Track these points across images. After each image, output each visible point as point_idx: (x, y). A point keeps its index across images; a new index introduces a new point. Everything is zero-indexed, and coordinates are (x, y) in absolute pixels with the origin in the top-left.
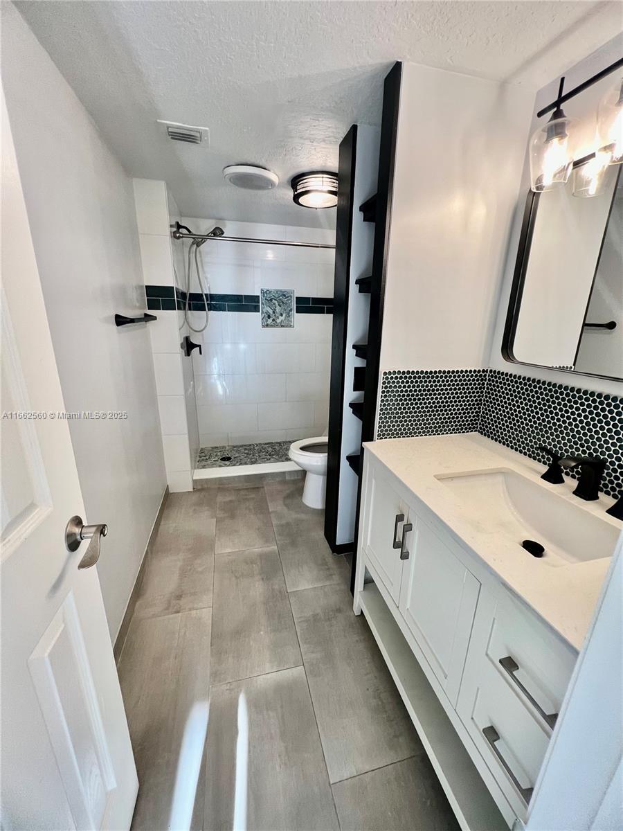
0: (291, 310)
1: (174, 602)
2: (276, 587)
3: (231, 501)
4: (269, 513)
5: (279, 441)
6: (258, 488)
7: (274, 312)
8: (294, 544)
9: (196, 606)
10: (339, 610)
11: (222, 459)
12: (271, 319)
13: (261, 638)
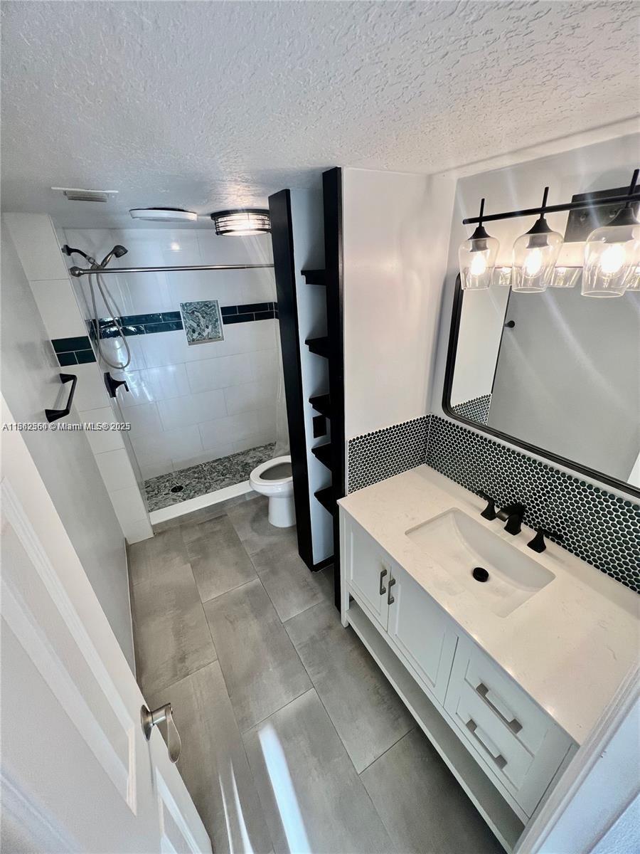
0: (217, 321)
1: (180, 666)
2: (271, 621)
3: (199, 539)
4: (240, 543)
5: (226, 456)
6: (221, 517)
7: (198, 326)
8: (274, 572)
9: (202, 663)
10: (330, 627)
11: (173, 491)
12: (197, 333)
13: (272, 674)
